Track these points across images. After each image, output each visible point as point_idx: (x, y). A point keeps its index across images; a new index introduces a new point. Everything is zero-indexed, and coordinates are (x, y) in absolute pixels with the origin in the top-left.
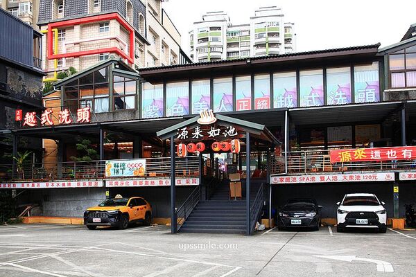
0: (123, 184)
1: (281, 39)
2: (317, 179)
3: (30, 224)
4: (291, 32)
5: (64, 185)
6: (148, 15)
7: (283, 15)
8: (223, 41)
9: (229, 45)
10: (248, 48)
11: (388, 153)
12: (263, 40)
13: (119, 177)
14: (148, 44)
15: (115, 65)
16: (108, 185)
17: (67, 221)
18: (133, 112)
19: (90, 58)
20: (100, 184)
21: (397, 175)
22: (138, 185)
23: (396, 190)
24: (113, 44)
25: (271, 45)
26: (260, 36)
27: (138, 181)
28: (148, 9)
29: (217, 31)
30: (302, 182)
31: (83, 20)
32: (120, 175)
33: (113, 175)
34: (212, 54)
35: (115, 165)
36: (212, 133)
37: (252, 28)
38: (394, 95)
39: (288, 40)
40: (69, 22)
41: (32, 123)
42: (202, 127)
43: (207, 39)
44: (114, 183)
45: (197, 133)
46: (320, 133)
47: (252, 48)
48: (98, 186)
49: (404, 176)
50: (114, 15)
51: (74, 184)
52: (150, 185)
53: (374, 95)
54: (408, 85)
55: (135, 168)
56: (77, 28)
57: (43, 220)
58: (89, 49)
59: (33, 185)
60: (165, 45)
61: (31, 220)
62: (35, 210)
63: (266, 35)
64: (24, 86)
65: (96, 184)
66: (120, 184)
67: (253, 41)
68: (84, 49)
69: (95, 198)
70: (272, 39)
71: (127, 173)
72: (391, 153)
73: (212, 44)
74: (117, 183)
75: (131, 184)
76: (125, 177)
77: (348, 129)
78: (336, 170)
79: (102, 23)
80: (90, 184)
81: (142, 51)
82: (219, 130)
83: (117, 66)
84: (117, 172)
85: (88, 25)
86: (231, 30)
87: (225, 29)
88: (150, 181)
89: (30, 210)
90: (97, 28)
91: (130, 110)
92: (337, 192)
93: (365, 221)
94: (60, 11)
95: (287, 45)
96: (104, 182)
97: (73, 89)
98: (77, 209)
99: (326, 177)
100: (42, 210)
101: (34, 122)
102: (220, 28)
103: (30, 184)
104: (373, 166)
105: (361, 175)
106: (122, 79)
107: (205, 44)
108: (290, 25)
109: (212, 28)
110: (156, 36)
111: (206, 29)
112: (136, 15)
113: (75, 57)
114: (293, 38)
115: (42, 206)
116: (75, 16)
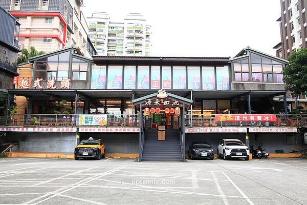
0: (91, 130)
1: (143, 35)
2: (208, 130)
3: (13, 158)
4: (149, 31)
5: (47, 130)
6: (74, 15)
7: (145, 20)
8: (106, 31)
9: (109, 35)
10: (122, 38)
11: (243, 118)
12: (132, 35)
13: (88, 126)
14: (73, 33)
15: (74, 51)
16: (80, 130)
17: (44, 155)
18: (85, 82)
19: (37, 40)
20: (75, 130)
21: (248, 129)
22: (101, 131)
23: (247, 137)
24: (55, 33)
25: (137, 38)
26: (130, 32)
27: (101, 129)
28: (74, 11)
29: (102, 25)
30: (200, 132)
31: (34, 14)
32: (89, 124)
33: (84, 124)
34: (98, 40)
35: (86, 118)
36: (165, 103)
37: (126, 26)
38: (237, 85)
39: (147, 36)
40: (24, 14)
41: (26, 86)
42: (160, 99)
43: (95, 30)
44: (84, 130)
45: (157, 102)
46: (199, 103)
47: (124, 38)
48: (73, 131)
49: (252, 130)
50: (58, 14)
51: (55, 130)
52: (109, 131)
53: (226, 84)
54: (243, 80)
55: (100, 120)
56: (29, 18)
57: (21, 155)
58: (37, 33)
59: (23, 129)
60: (80, 35)
61: (14, 155)
62: (15, 148)
63: (134, 32)
64: (7, 58)
65: (72, 130)
66: (89, 130)
67: (126, 34)
68: (33, 33)
69: (66, 139)
70: (138, 35)
71: (94, 123)
72: (245, 117)
73: (99, 33)
74: (87, 130)
75: (96, 130)
76: (92, 126)
77: (214, 102)
78: (219, 125)
79: (48, 17)
80: (67, 130)
81: (68, 38)
82: (169, 101)
83: (76, 52)
84: (88, 122)
85: (37, 18)
86: (111, 25)
87: (107, 24)
88: (109, 129)
89: (11, 148)
90: (43, 20)
91: (83, 81)
92: (218, 138)
93: (241, 154)
94: (16, 5)
95: (147, 39)
96: (78, 129)
97: (41, 63)
98: (50, 147)
99: (213, 129)
100: (19, 148)
101: (28, 86)
102: (104, 23)
103: (21, 129)
104: (236, 124)
105: (231, 129)
106: (79, 60)
107: (94, 33)
108: (149, 27)
109: (99, 23)
110: (76, 28)
111: (95, 23)
112: (68, 14)
113: (26, 38)
114: (150, 35)
115: (19, 145)
116: (29, 10)
